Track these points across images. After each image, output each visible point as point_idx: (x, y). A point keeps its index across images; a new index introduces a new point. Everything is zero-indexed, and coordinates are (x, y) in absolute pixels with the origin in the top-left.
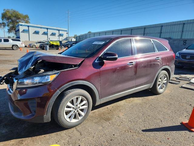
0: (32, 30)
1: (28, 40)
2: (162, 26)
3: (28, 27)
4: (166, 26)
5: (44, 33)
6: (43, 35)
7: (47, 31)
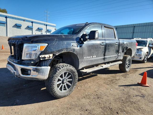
0: (11, 23)
1: (6, 36)
2: (134, 26)
3: (6, 17)
4: (139, 26)
5: (28, 27)
6: (26, 30)
7: (31, 25)
